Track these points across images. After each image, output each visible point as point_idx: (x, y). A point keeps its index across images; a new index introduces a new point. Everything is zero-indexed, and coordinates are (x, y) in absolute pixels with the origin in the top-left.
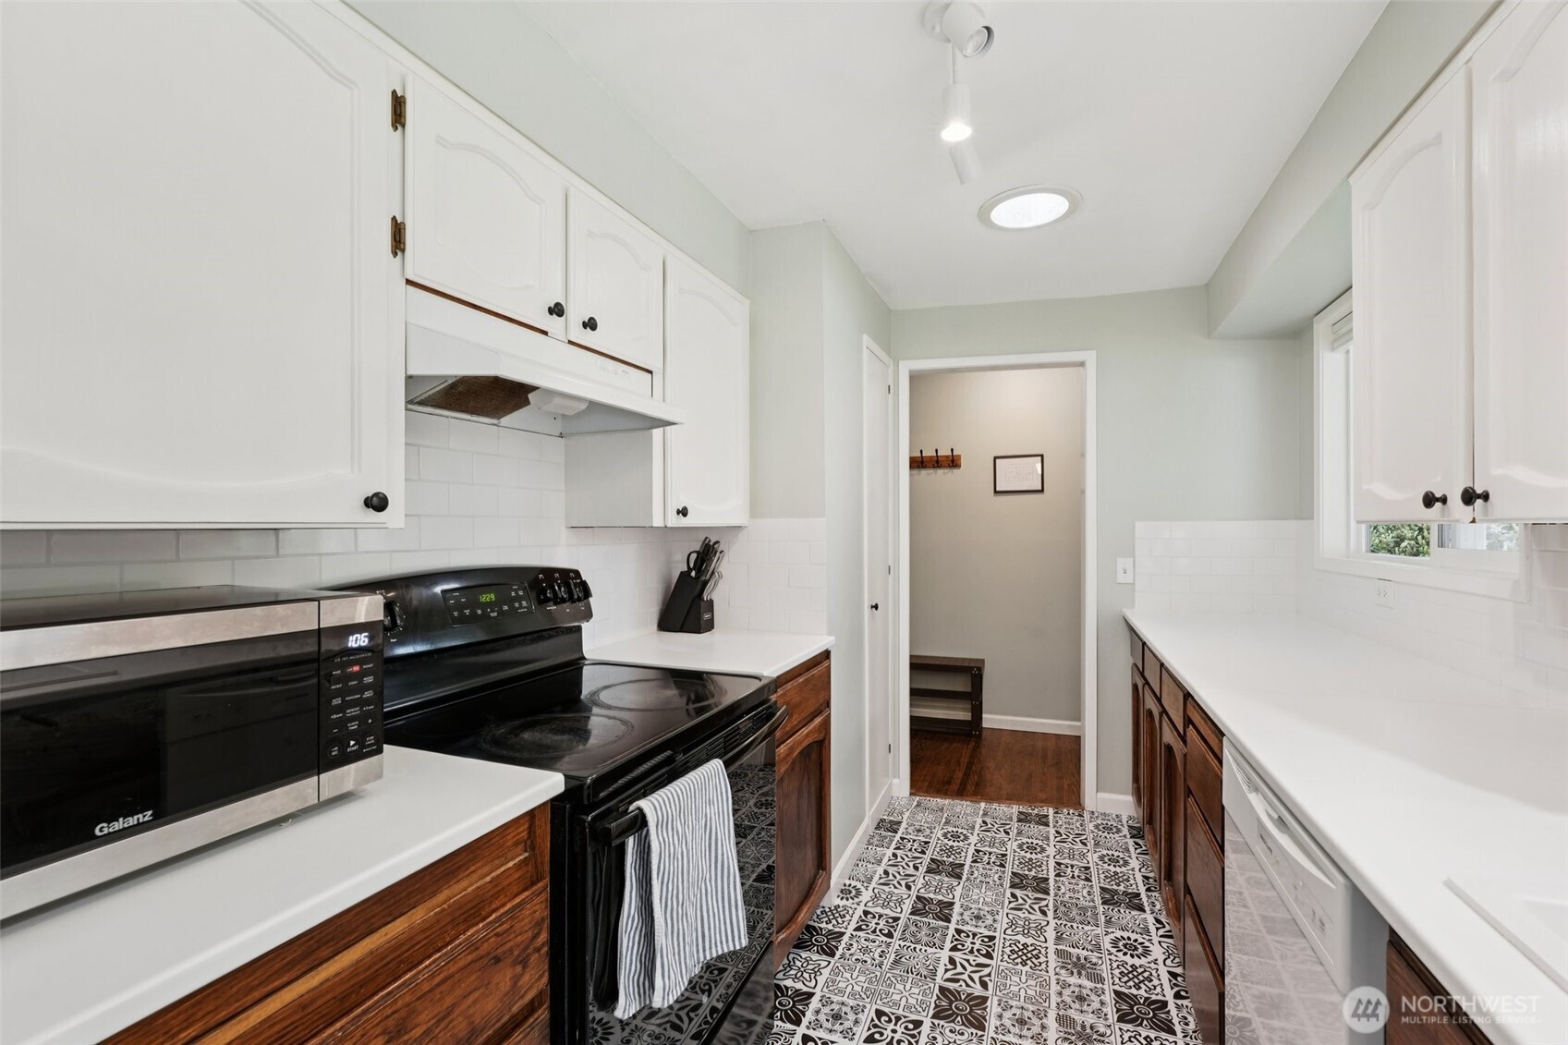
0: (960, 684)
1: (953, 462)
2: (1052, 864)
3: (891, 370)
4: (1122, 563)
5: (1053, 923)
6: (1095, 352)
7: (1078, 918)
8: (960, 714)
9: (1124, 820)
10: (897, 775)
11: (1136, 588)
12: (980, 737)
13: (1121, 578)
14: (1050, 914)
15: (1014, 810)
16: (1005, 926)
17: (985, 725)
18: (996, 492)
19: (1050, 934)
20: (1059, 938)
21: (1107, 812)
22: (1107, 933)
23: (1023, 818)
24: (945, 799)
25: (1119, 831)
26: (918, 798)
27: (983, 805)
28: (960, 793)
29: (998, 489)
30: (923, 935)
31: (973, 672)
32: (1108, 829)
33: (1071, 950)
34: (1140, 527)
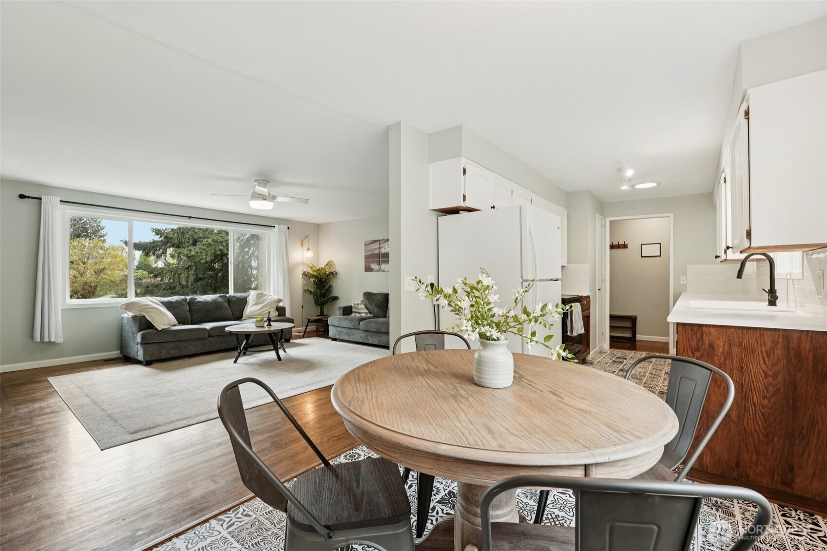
0: (628, 324)
1: (625, 246)
3: (603, 221)
4: (682, 278)
6: (673, 214)
8: (628, 335)
10: (605, 342)
11: (687, 285)
12: (635, 342)
13: (682, 282)
17: (637, 339)
18: (642, 256)
26: (612, 349)
29: (643, 255)
31: (633, 320)
34: (689, 267)
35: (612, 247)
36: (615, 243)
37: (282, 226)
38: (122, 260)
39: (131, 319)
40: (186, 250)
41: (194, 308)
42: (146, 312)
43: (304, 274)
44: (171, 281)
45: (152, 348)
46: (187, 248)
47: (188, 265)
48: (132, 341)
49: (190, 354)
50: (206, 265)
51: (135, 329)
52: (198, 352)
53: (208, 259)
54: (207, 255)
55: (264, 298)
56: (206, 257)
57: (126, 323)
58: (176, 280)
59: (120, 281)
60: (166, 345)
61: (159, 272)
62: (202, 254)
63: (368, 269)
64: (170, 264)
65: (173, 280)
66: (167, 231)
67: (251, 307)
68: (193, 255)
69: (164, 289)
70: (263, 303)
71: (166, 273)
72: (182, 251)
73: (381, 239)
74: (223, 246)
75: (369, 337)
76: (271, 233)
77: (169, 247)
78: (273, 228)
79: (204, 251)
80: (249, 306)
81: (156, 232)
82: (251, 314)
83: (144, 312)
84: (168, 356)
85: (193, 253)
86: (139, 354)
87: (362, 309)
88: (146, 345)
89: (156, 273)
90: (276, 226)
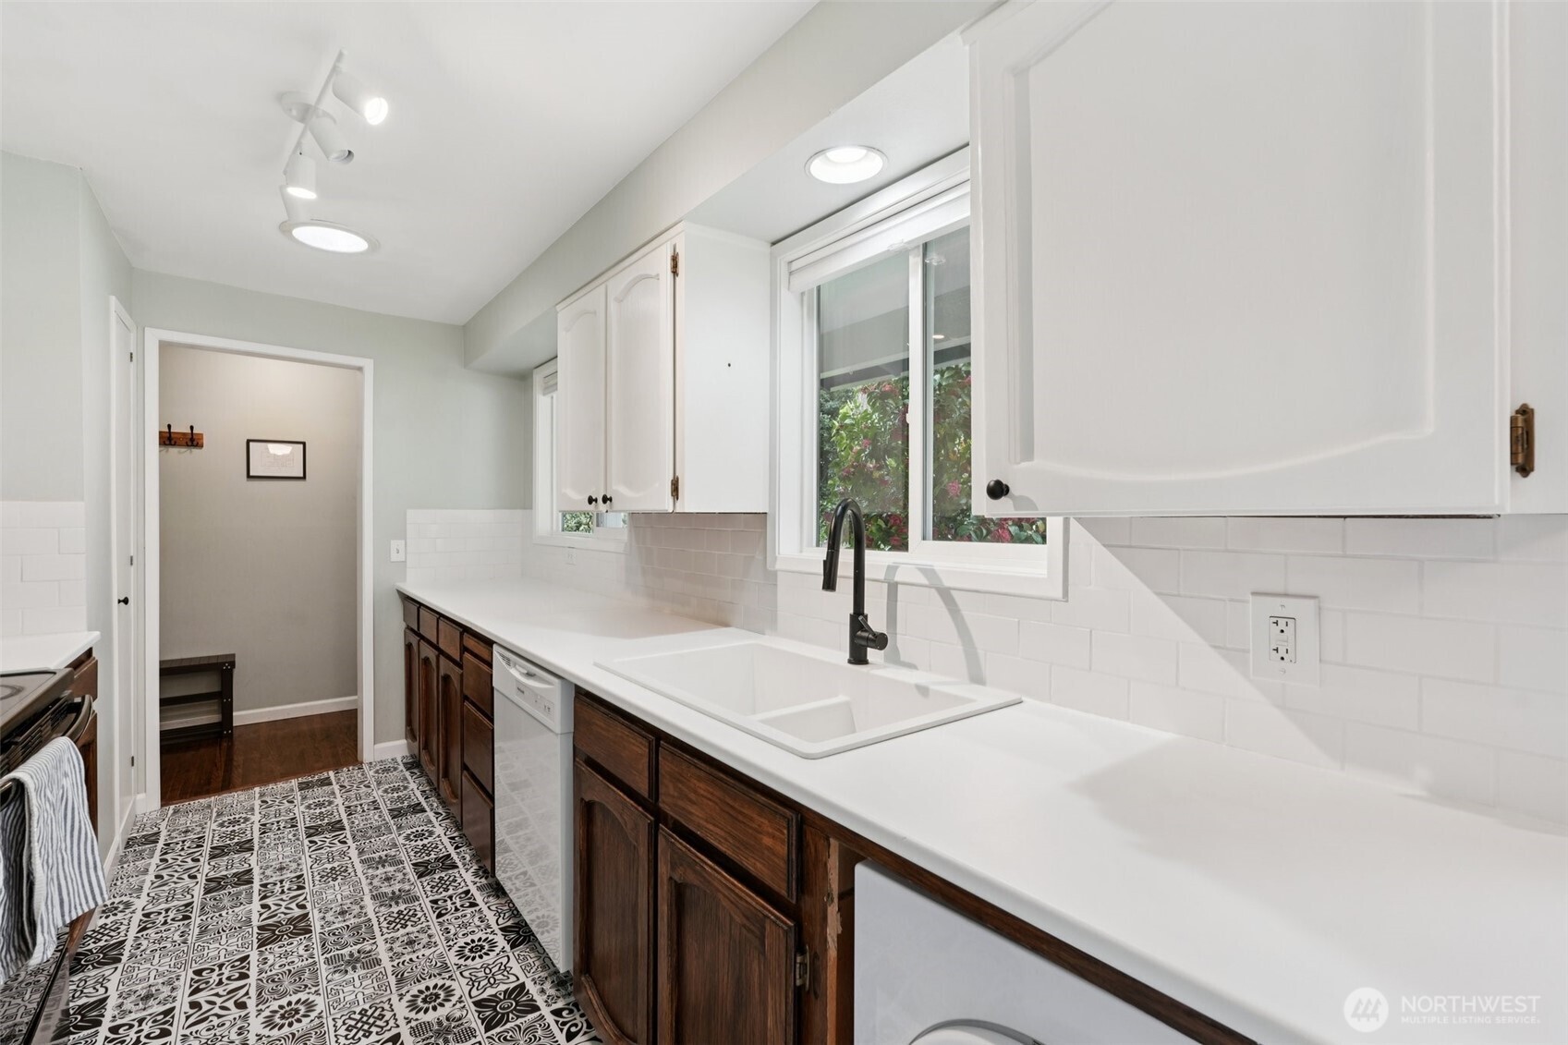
1: (192, 441)
2: (342, 809)
4: (395, 544)
5: (353, 846)
6: (373, 361)
7: (374, 835)
9: (399, 760)
10: (141, 790)
12: (230, 736)
13: (395, 557)
14: (350, 842)
15: (293, 783)
16: (309, 864)
17: (236, 723)
18: (249, 476)
19: (353, 853)
20: (361, 852)
21: (383, 759)
22: (400, 835)
23: (303, 787)
24: (210, 797)
25: (395, 769)
26: (172, 807)
27: (257, 789)
28: (227, 786)
29: (251, 474)
30: (226, 902)
31: (223, 668)
32: (387, 770)
33: (374, 855)
34: (411, 514)
35: (168, 439)
36: (180, 428)
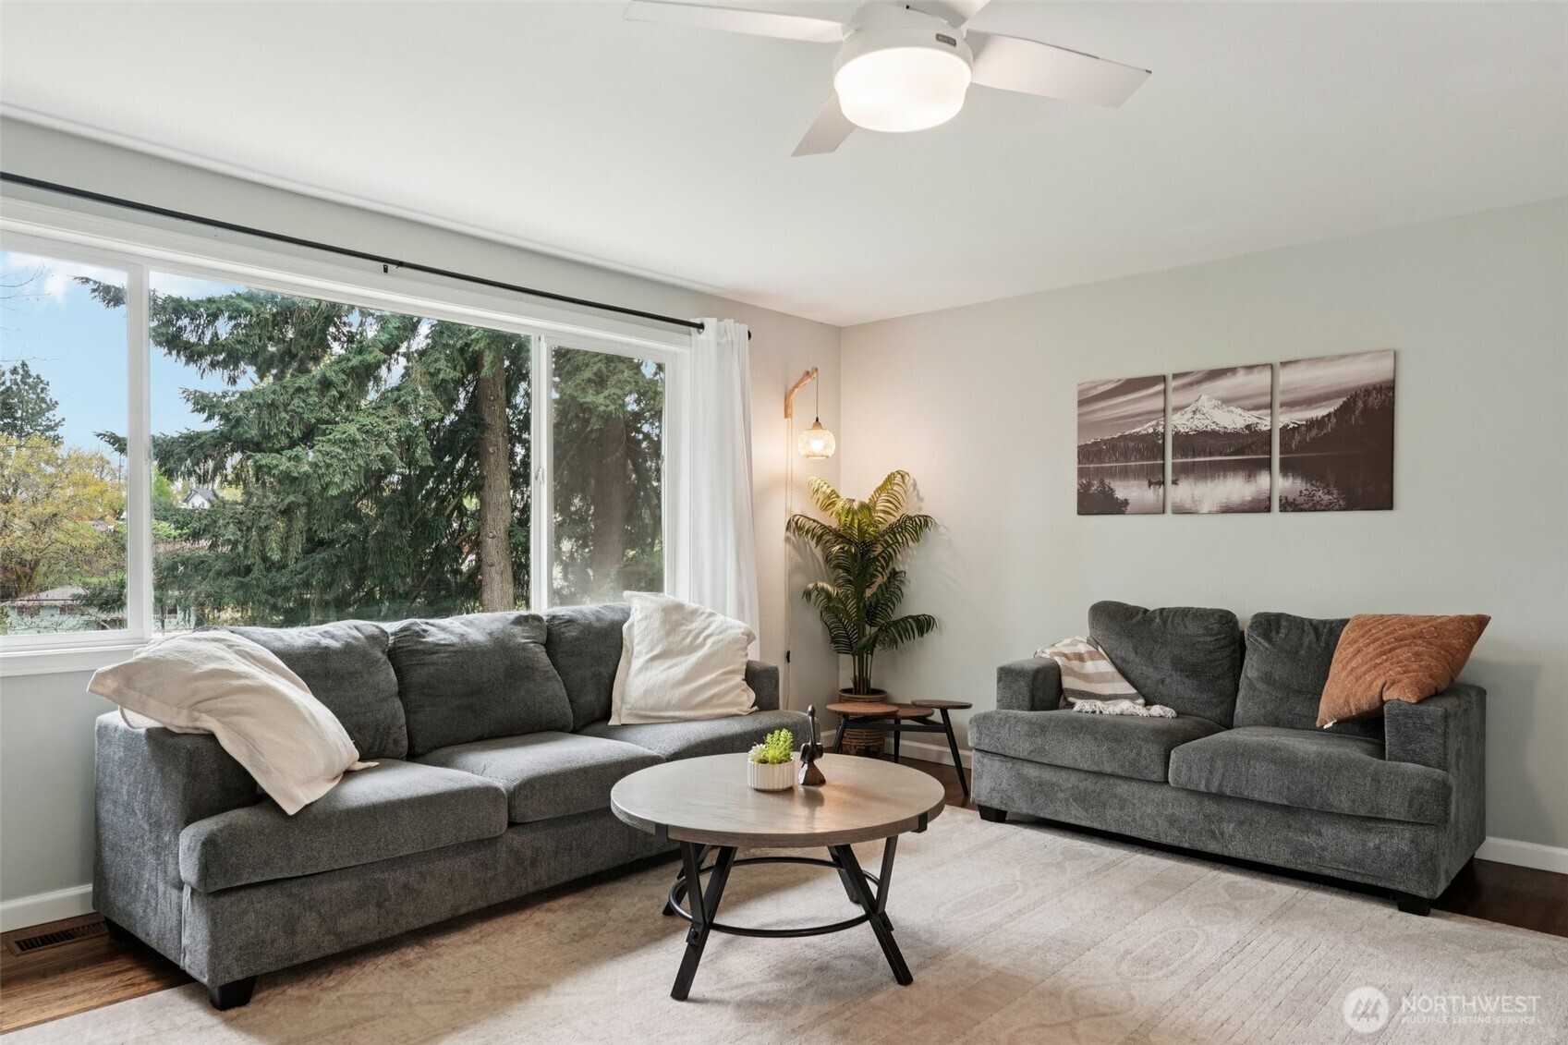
37: (729, 323)
38: (102, 493)
39: (145, 748)
40: (284, 459)
41: (419, 675)
42: (221, 715)
43: (795, 526)
44: (241, 548)
45: (257, 912)
46: (288, 453)
47: (287, 502)
48: (151, 859)
49: (428, 922)
50: (337, 505)
51: (166, 806)
52: (463, 911)
53: (347, 486)
54: (345, 473)
55: (696, 625)
56: (343, 480)
57: (122, 762)
58: (254, 546)
59: (97, 549)
60: (322, 890)
61: (205, 522)
62: (331, 470)
63: (1096, 502)
64: (224, 503)
65: (246, 548)
66: (227, 400)
67: (644, 668)
68: (305, 473)
69: (219, 573)
70: (692, 648)
71: (226, 525)
72: (275, 462)
73: (1168, 370)
74: (390, 447)
75: (1229, 828)
76: (685, 352)
77: (233, 451)
78: (693, 330)
79: (335, 462)
80: (637, 663)
81: (196, 403)
82: (651, 702)
83: (209, 712)
84: (330, 946)
85: (306, 468)
86: (185, 941)
87: (1101, 678)
88: (225, 901)
89: (196, 525)
90: (710, 323)
